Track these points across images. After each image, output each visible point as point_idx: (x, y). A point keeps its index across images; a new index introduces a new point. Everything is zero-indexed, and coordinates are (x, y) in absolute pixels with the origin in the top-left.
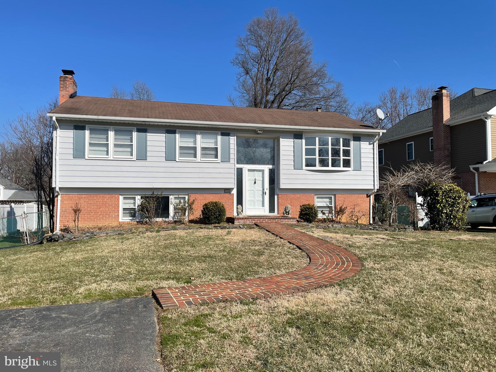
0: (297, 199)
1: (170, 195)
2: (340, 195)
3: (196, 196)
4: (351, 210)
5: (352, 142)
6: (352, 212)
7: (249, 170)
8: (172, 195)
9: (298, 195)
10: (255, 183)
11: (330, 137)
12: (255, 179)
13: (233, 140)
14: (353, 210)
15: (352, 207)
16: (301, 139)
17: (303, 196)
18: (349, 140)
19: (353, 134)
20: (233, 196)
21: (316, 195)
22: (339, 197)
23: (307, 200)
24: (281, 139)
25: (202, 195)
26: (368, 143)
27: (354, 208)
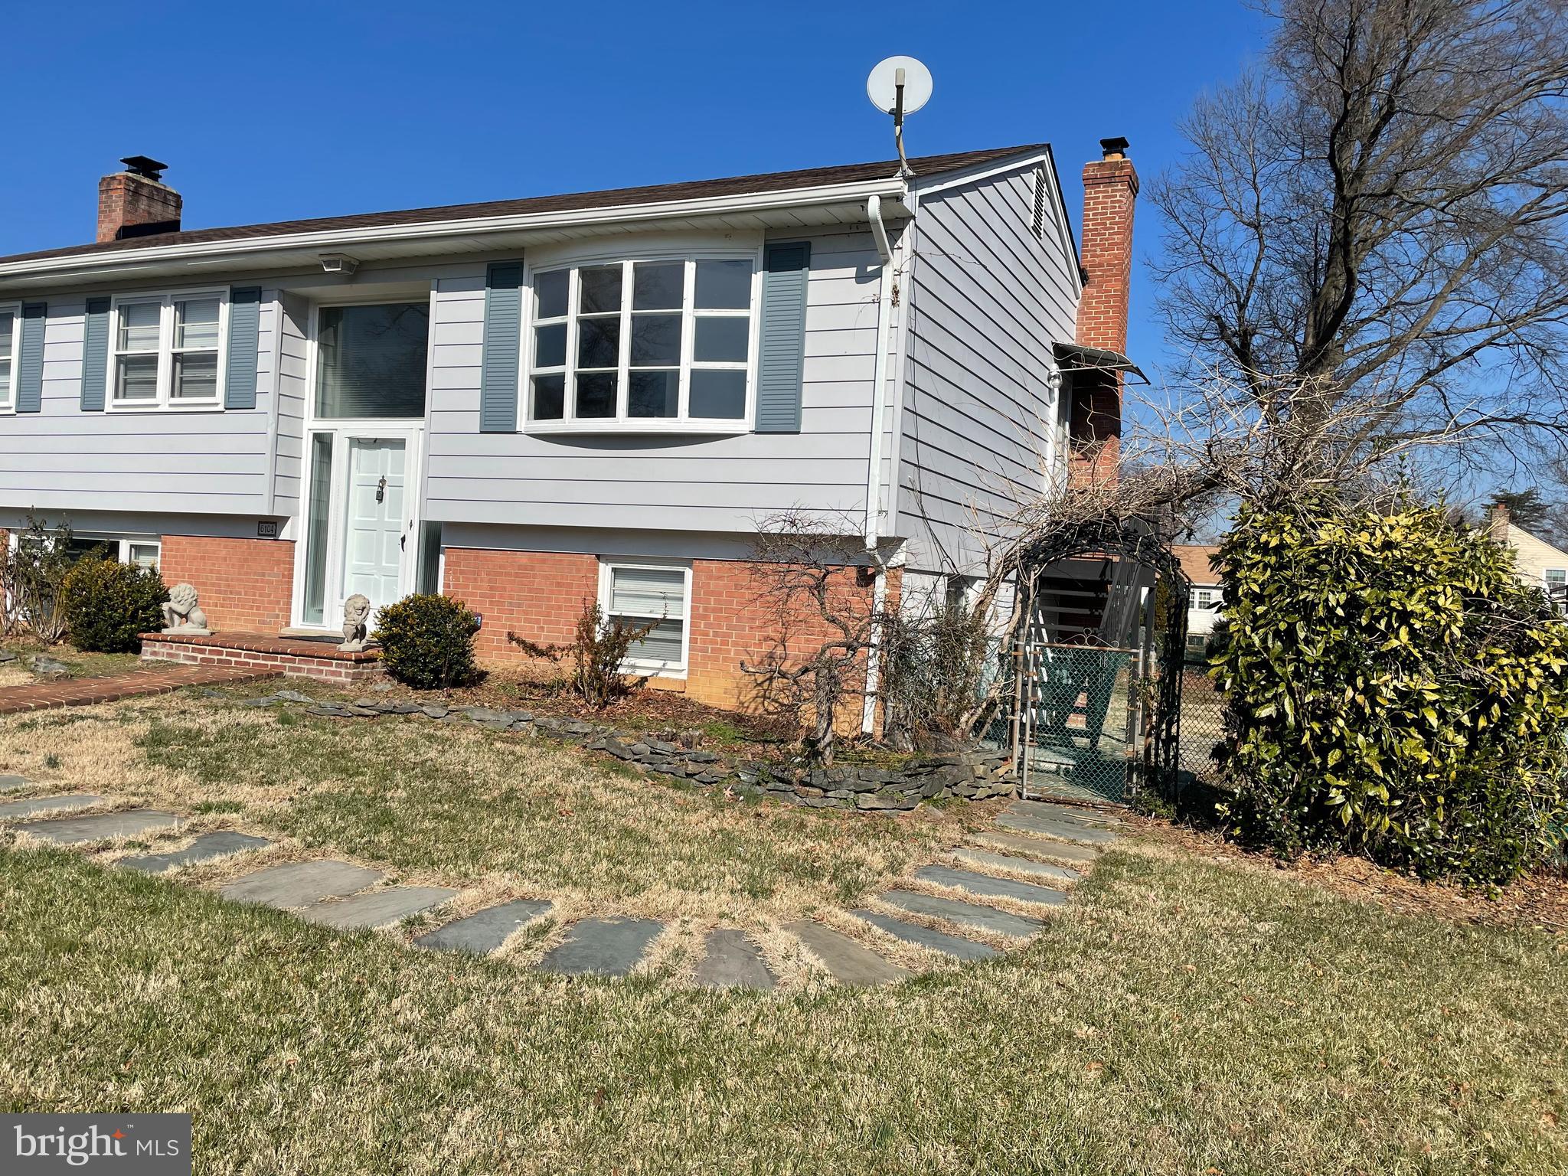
0: (517, 575)
1: (122, 536)
2: (714, 565)
3: (179, 543)
4: (766, 648)
5: (760, 274)
6: (771, 656)
7: (357, 442)
8: (127, 537)
9: (523, 558)
10: (380, 497)
11: (628, 258)
12: (383, 481)
13: (270, 314)
14: (779, 651)
15: (772, 634)
16: (516, 282)
17: (544, 561)
18: (744, 269)
19: (769, 229)
20: (292, 550)
21: (608, 559)
22: (711, 577)
23: (559, 584)
24: (433, 293)
25: (196, 540)
26: (852, 272)
27: (783, 642)
